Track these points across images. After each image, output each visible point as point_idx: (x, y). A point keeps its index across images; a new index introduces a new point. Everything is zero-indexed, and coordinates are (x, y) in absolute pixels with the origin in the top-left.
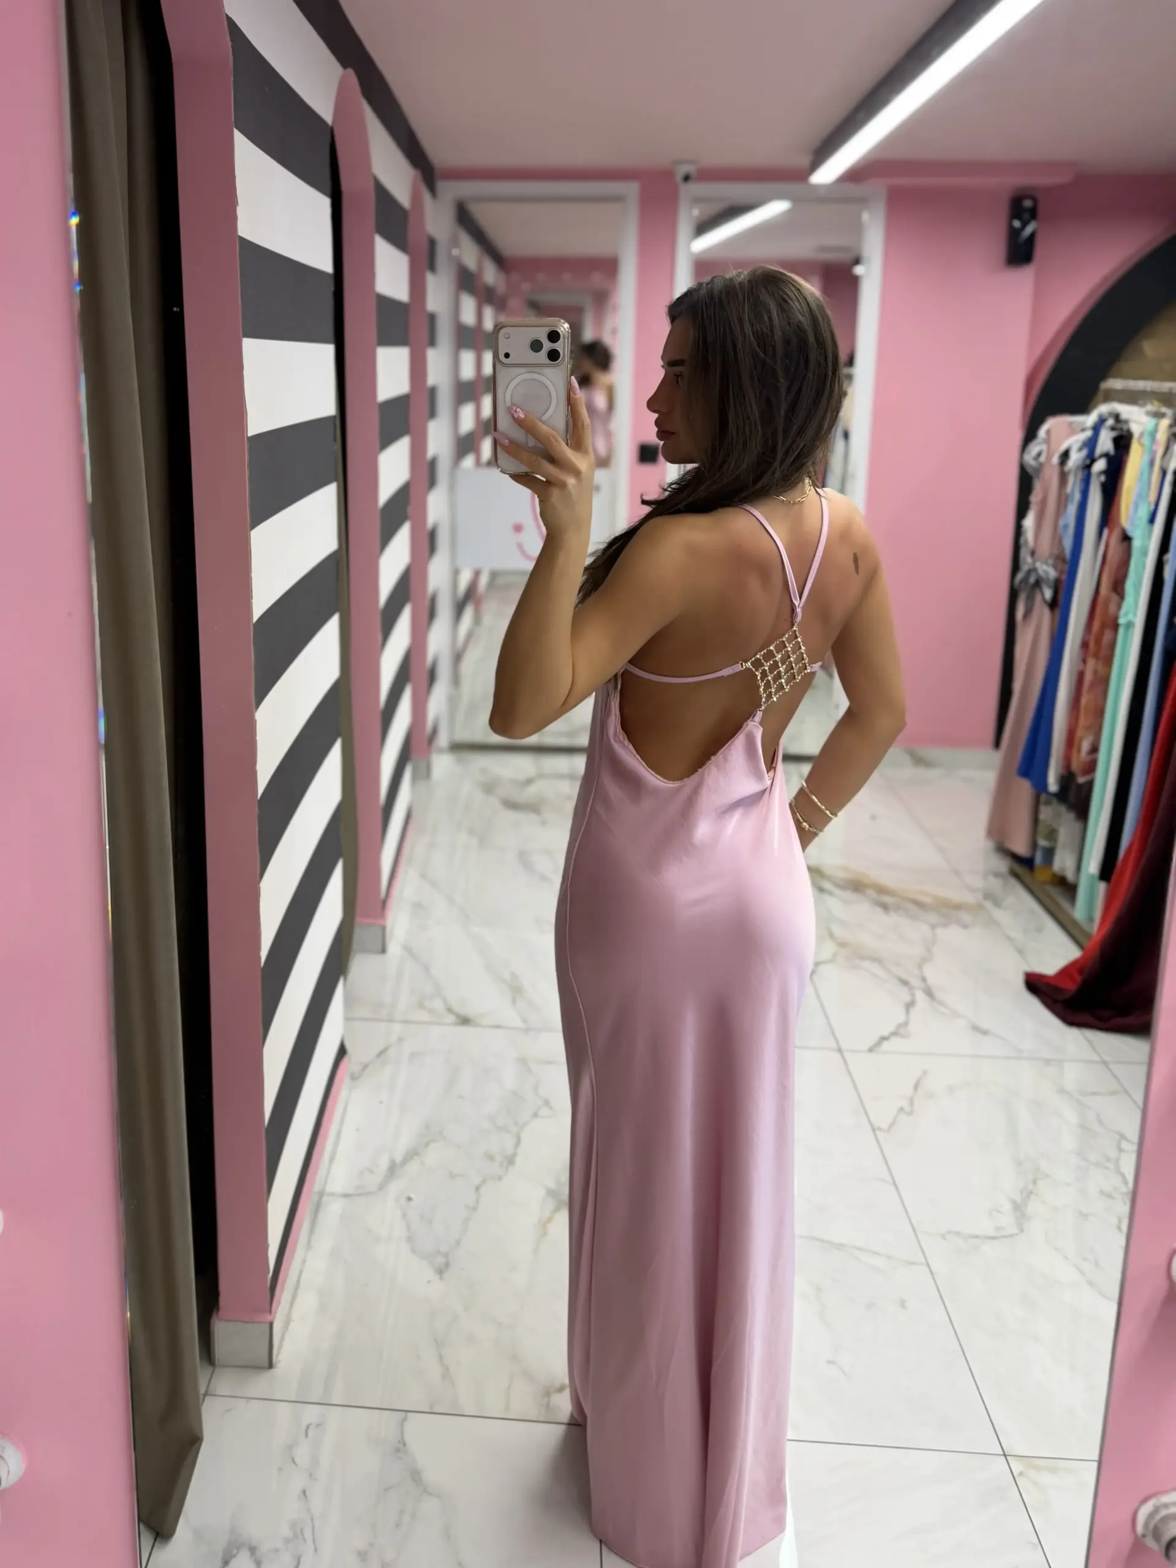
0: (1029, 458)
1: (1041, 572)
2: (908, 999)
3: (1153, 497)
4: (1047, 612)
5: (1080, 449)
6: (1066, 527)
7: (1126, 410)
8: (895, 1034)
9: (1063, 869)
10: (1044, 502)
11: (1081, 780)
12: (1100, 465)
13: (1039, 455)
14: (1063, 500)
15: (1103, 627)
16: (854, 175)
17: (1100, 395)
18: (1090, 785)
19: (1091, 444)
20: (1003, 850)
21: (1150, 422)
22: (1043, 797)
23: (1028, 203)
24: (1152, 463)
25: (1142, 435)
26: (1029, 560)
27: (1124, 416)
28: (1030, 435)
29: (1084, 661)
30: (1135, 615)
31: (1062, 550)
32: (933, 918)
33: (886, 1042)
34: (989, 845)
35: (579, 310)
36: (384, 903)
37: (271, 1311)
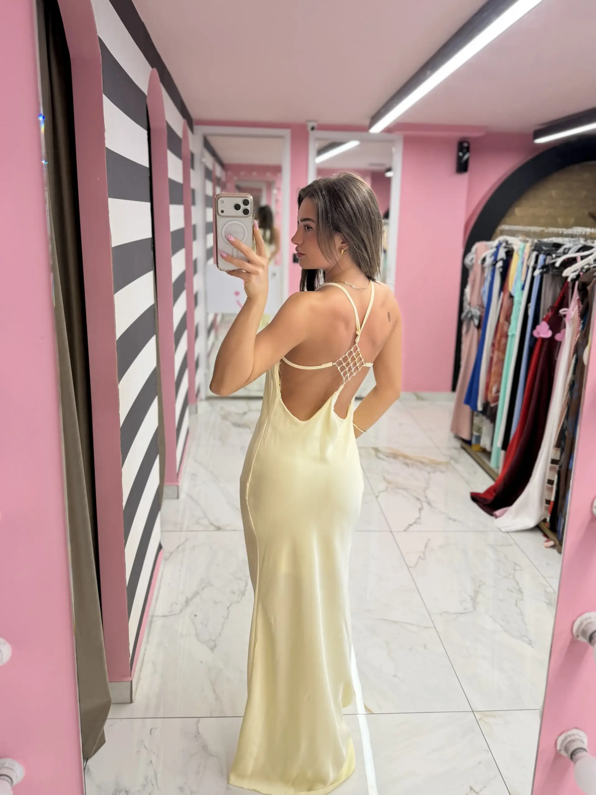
0: (468, 261)
1: (474, 313)
2: (420, 507)
3: (523, 278)
4: (476, 331)
5: (491, 257)
6: (484, 292)
7: (511, 239)
8: (415, 523)
9: (485, 446)
10: (474, 281)
11: (492, 405)
12: (500, 264)
13: (472, 259)
14: (483, 279)
15: (501, 337)
16: (388, 130)
17: (498, 232)
18: (496, 407)
19: (496, 254)
20: (458, 438)
21: (521, 245)
22: (476, 413)
23: (465, 145)
24: (523, 263)
25: (518, 250)
26: (467, 307)
27: (510, 242)
28: (467, 249)
29: (493, 352)
30: (516, 331)
31: (483, 303)
32: (429, 469)
33: (411, 527)
34: (451, 435)
35: (260, 190)
36: (178, 474)
37: (131, 675)
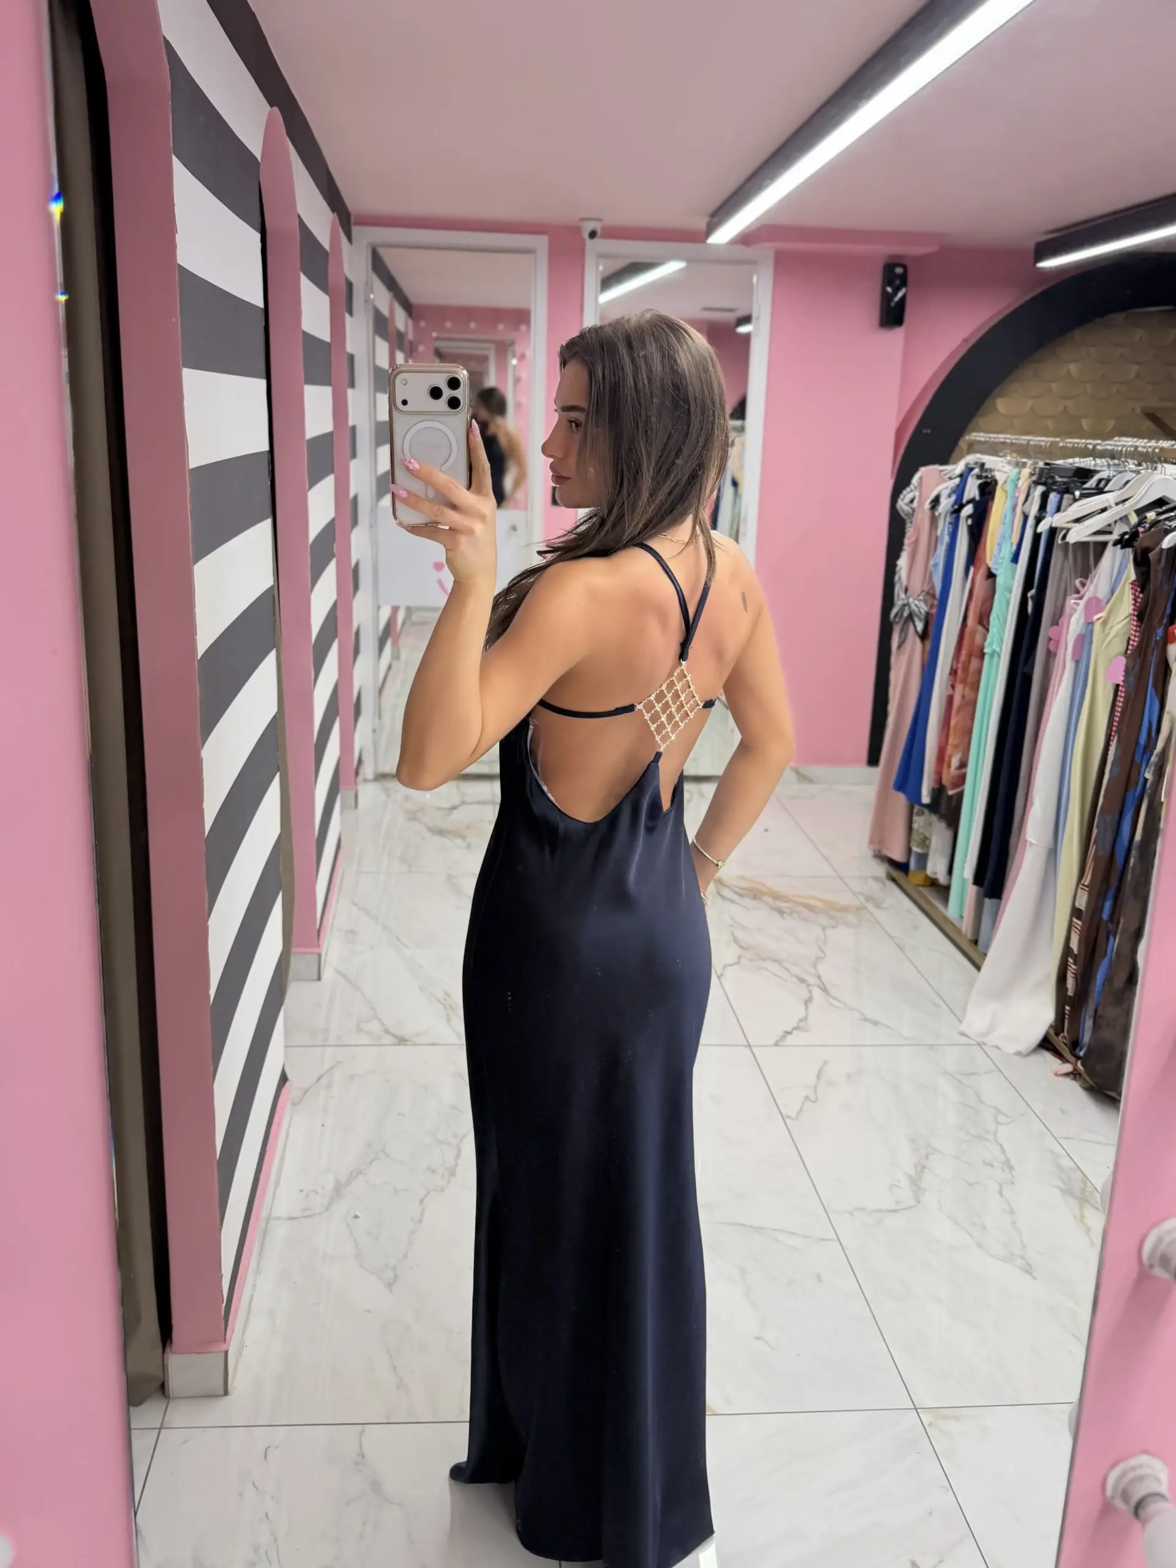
0: (901, 505)
1: (913, 607)
2: (807, 996)
3: (1015, 539)
4: (918, 641)
5: (949, 496)
6: (936, 565)
7: (990, 461)
8: (797, 1028)
9: (938, 874)
10: (916, 543)
11: (951, 793)
12: (968, 510)
13: (912, 501)
14: (934, 542)
15: (970, 655)
16: (745, 239)
18: (960, 796)
19: (960, 490)
20: (882, 857)
21: (1012, 472)
22: (917, 809)
23: (899, 271)
24: (1011, 509)
25: (1004, 482)
26: (903, 596)
27: (988, 466)
29: (953, 687)
30: (1000, 645)
31: (933, 587)
32: (823, 920)
33: (789, 1037)
34: (870, 853)
35: (484, 359)
36: (319, 931)
37: (225, 1340)
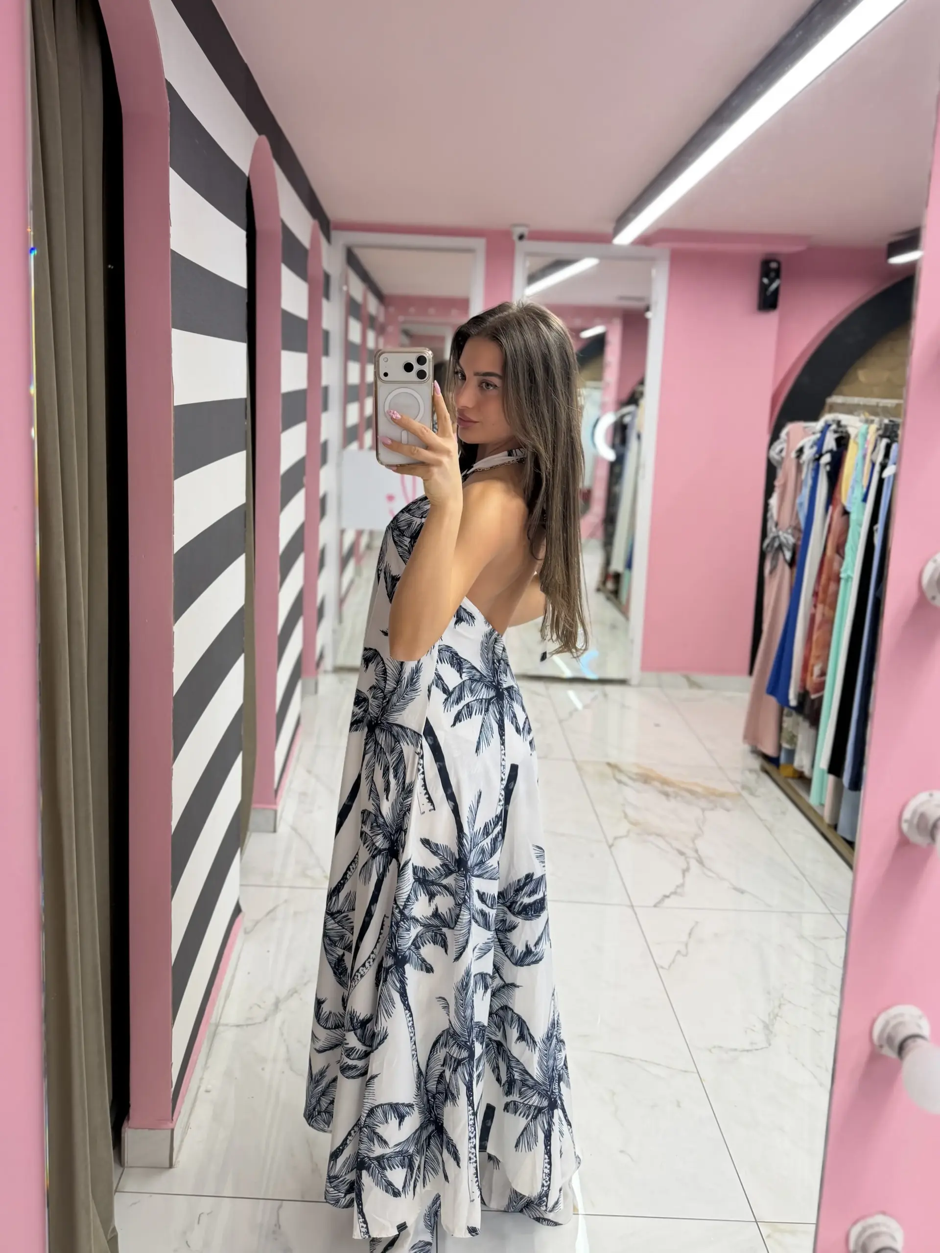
0: (774, 454)
1: (782, 538)
2: (684, 866)
3: (865, 483)
4: (787, 569)
5: (812, 447)
6: (801, 504)
7: (845, 419)
8: (675, 893)
9: (802, 767)
10: (784, 486)
11: (813, 696)
12: (826, 458)
13: (781, 451)
14: (799, 484)
15: (829, 580)
16: (644, 241)
17: (827, 408)
18: (820, 699)
19: (820, 443)
20: (757, 752)
21: (862, 427)
22: (786, 710)
23: (774, 266)
24: (864, 457)
25: (856, 436)
26: (774, 529)
27: (843, 423)
28: (775, 436)
29: (815, 606)
30: (853, 571)
31: (799, 523)
32: (704, 803)
33: (667, 901)
34: (746, 747)
36: (276, 792)
37: (172, 1120)
